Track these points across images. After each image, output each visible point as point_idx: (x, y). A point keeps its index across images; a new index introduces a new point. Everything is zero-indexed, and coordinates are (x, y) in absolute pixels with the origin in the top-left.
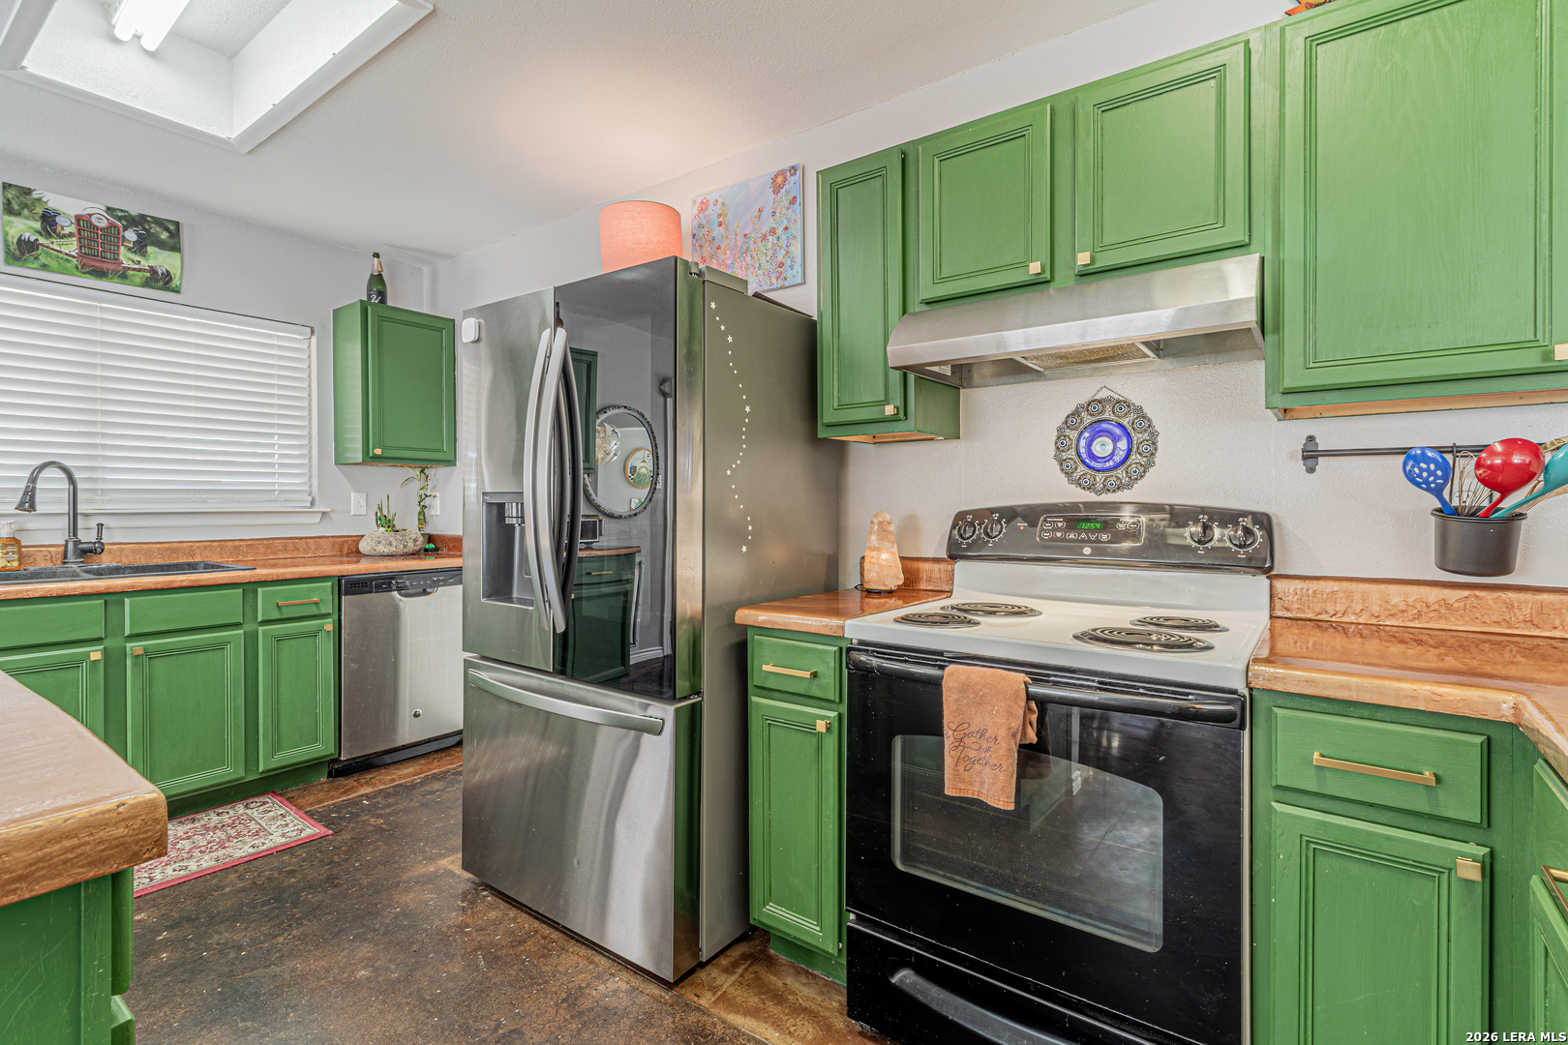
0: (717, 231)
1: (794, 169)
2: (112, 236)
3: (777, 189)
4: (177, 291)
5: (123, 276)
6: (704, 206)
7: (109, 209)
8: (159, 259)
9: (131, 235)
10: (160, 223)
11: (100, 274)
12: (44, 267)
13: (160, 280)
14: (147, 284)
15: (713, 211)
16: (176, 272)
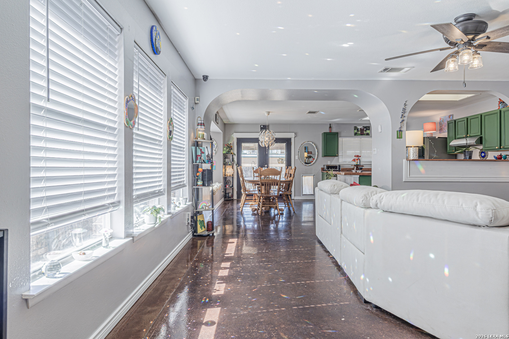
0: (442, 123)
1: (451, 115)
2: (363, 129)
3: (449, 118)
4: (369, 135)
5: (364, 134)
6: (441, 119)
7: (363, 127)
8: (368, 131)
9: (365, 129)
10: (368, 127)
11: (362, 135)
12: (357, 135)
13: (368, 134)
14: (366, 135)
15: (442, 120)
16: (369, 133)
